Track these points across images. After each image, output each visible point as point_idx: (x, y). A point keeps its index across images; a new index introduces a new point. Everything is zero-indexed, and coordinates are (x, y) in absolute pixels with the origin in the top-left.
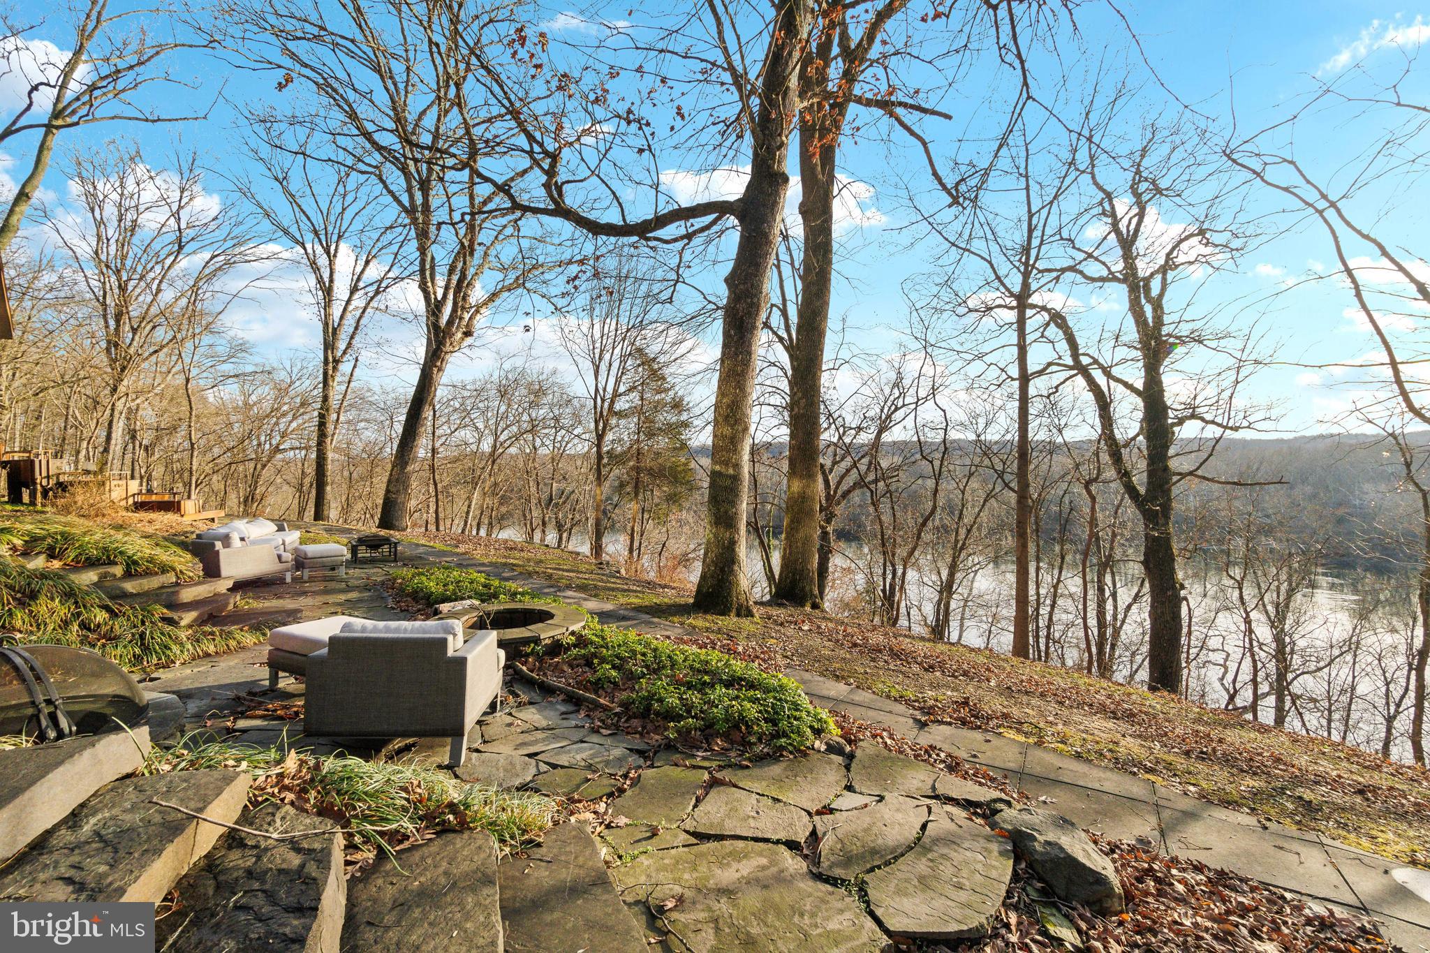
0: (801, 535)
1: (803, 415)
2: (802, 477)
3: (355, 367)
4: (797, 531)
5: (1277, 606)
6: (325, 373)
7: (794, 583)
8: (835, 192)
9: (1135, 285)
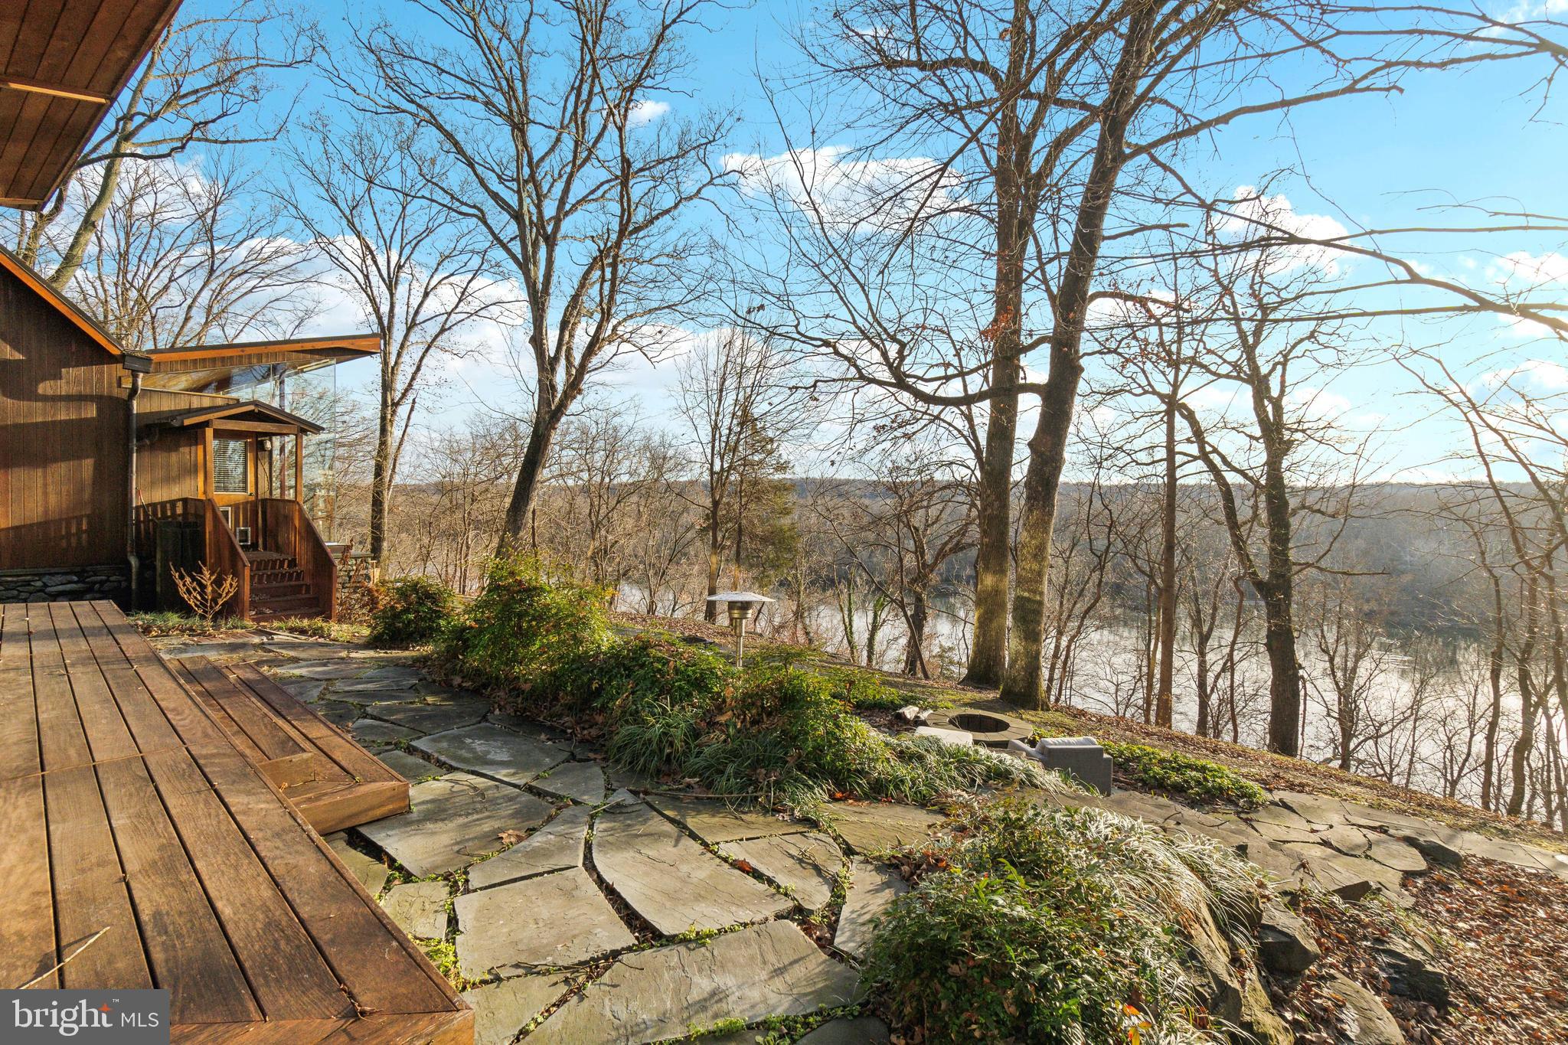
0: (994, 625)
1: (997, 517)
2: (995, 573)
3: (412, 410)
4: (991, 621)
5: (1345, 670)
6: (383, 418)
7: (988, 668)
8: (1023, 311)
9: (1259, 384)
